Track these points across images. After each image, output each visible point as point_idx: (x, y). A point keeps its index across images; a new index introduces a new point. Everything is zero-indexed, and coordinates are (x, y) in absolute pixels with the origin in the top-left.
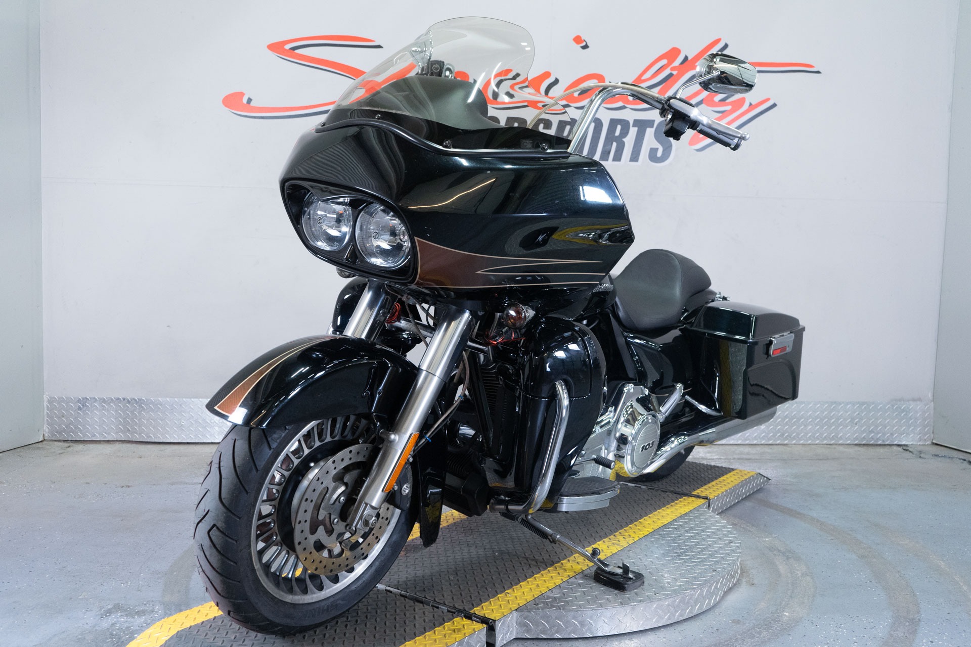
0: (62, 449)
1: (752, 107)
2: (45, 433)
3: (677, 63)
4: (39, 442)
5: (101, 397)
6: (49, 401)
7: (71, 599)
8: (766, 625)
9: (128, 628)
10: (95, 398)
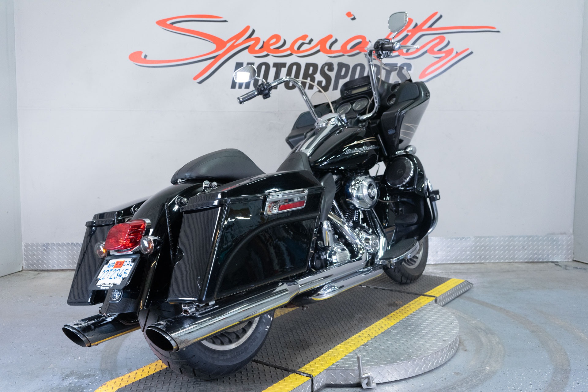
0: (34, 275)
1: (458, 54)
2: (23, 266)
3: (411, 27)
4: (20, 271)
5: (57, 242)
6: (25, 246)
7: (43, 368)
8: (475, 375)
9: (80, 386)
10: (54, 243)
